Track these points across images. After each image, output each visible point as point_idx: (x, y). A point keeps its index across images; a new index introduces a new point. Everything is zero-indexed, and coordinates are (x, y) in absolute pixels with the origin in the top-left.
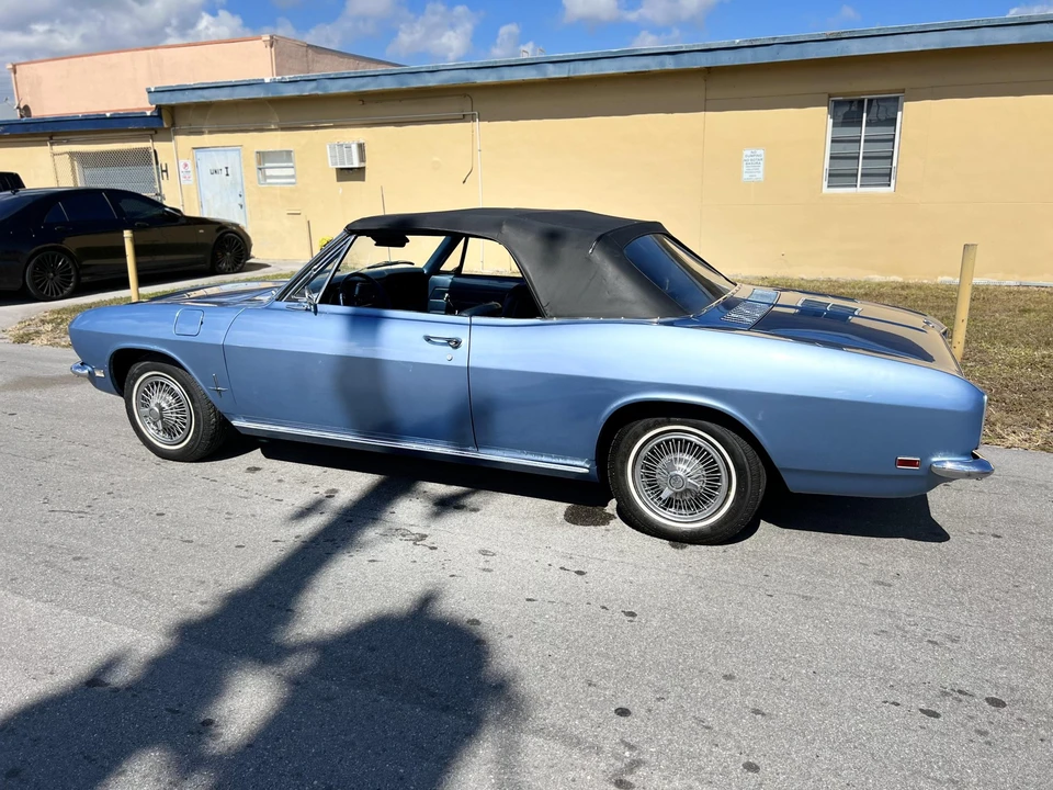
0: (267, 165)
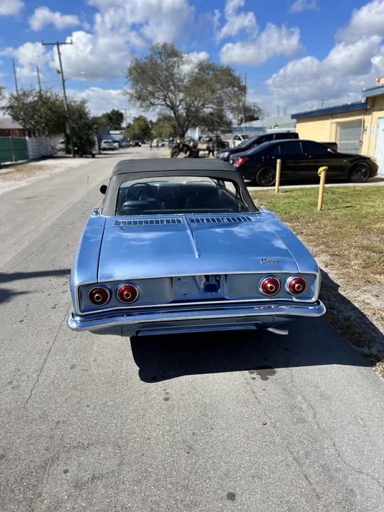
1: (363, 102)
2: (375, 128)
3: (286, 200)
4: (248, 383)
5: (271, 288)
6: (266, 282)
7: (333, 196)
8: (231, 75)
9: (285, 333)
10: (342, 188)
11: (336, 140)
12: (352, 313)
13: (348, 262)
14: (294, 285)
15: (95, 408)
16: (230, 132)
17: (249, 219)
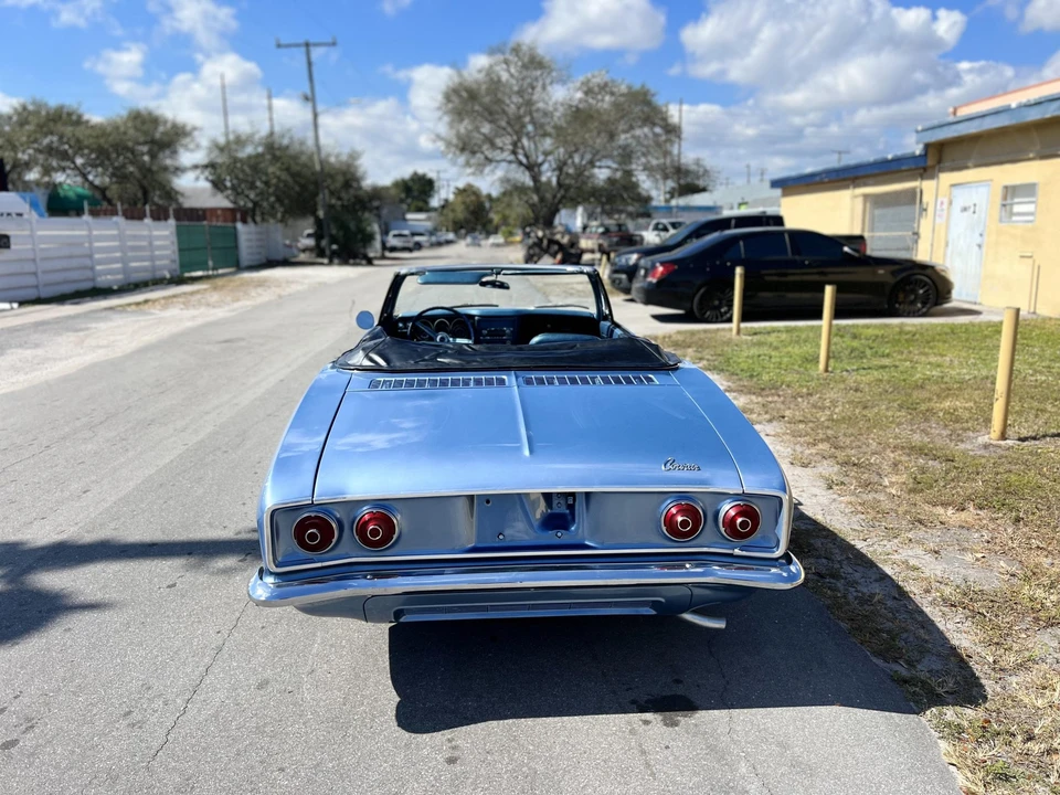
0: (1016, 200)
1: (918, 153)
2: (945, 206)
3: (754, 351)
4: (633, 732)
5: (684, 524)
6: (674, 511)
7: (855, 344)
8: (648, 103)
9: (720, 624)
10: (875, 326)
11: (863, 229)
12: (876, 588)
13: (876, 479)
14: (733, 519)
15: (296, 775)
16: (647, 215)
17: (649, 380)
